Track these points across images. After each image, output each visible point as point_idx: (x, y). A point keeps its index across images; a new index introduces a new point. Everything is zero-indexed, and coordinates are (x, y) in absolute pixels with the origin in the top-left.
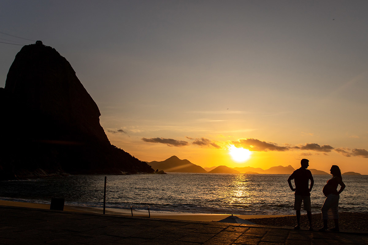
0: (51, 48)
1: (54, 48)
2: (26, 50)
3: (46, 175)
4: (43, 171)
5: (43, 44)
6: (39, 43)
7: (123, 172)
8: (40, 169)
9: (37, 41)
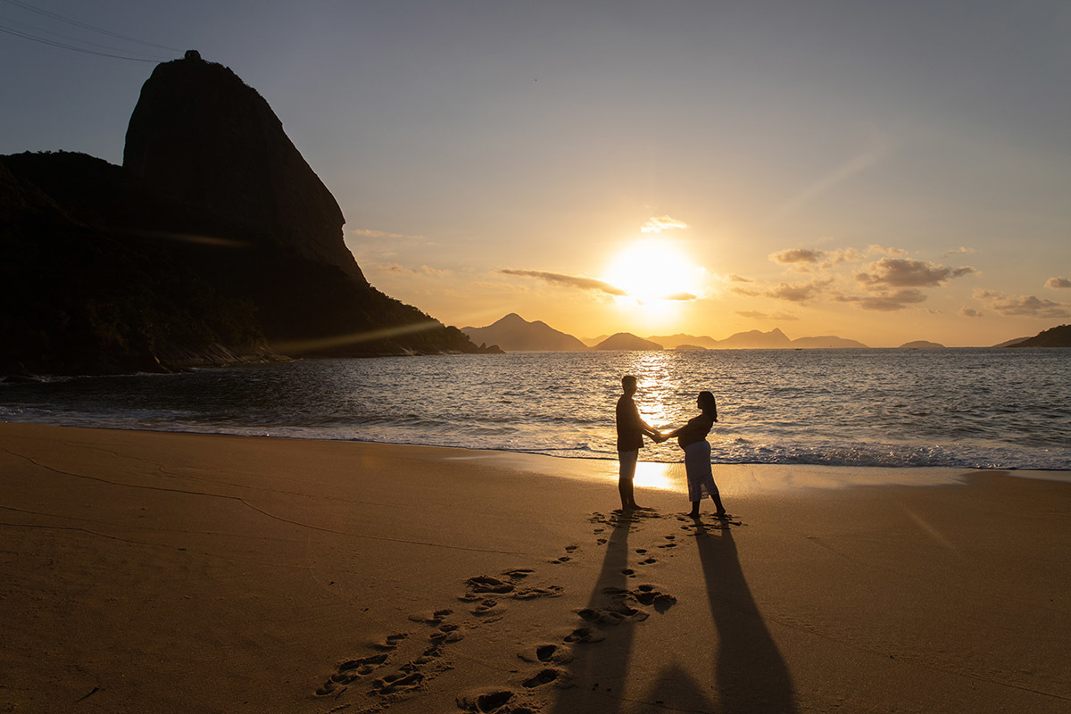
0: (221, 66)
1: (228, 68)
2: (165, 73)
3: (232, 360)
4: (224, 349)
5: (202, 58)
6: (192, 56)
8: (217, 345)
9: (188, 52)
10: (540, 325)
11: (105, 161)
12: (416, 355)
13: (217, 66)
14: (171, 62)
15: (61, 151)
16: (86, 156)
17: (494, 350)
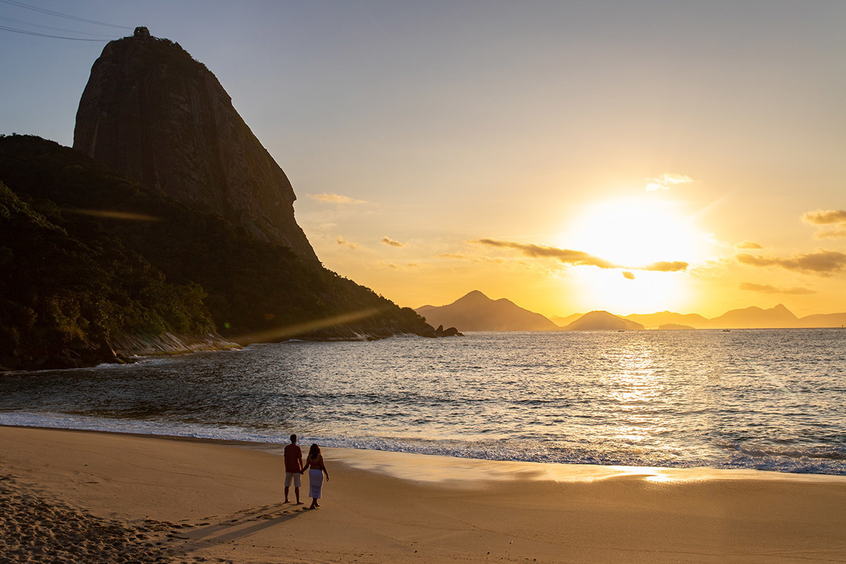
0: (169, 42)
1: (177, 43)
2: (115, 51)
3: (183, 349)
4: (174, 338)
5: (151, 35)
6: (142, 32)
7: (359, 335)
8: (167, 334)
9: (137, 29)
10: (504, 302)
11: (56, 144)
12: (370, 340)
13: (166, 42)
14: (120, 40)
15: (14, 134)
16: (38, 138)
17: (452, 332)
